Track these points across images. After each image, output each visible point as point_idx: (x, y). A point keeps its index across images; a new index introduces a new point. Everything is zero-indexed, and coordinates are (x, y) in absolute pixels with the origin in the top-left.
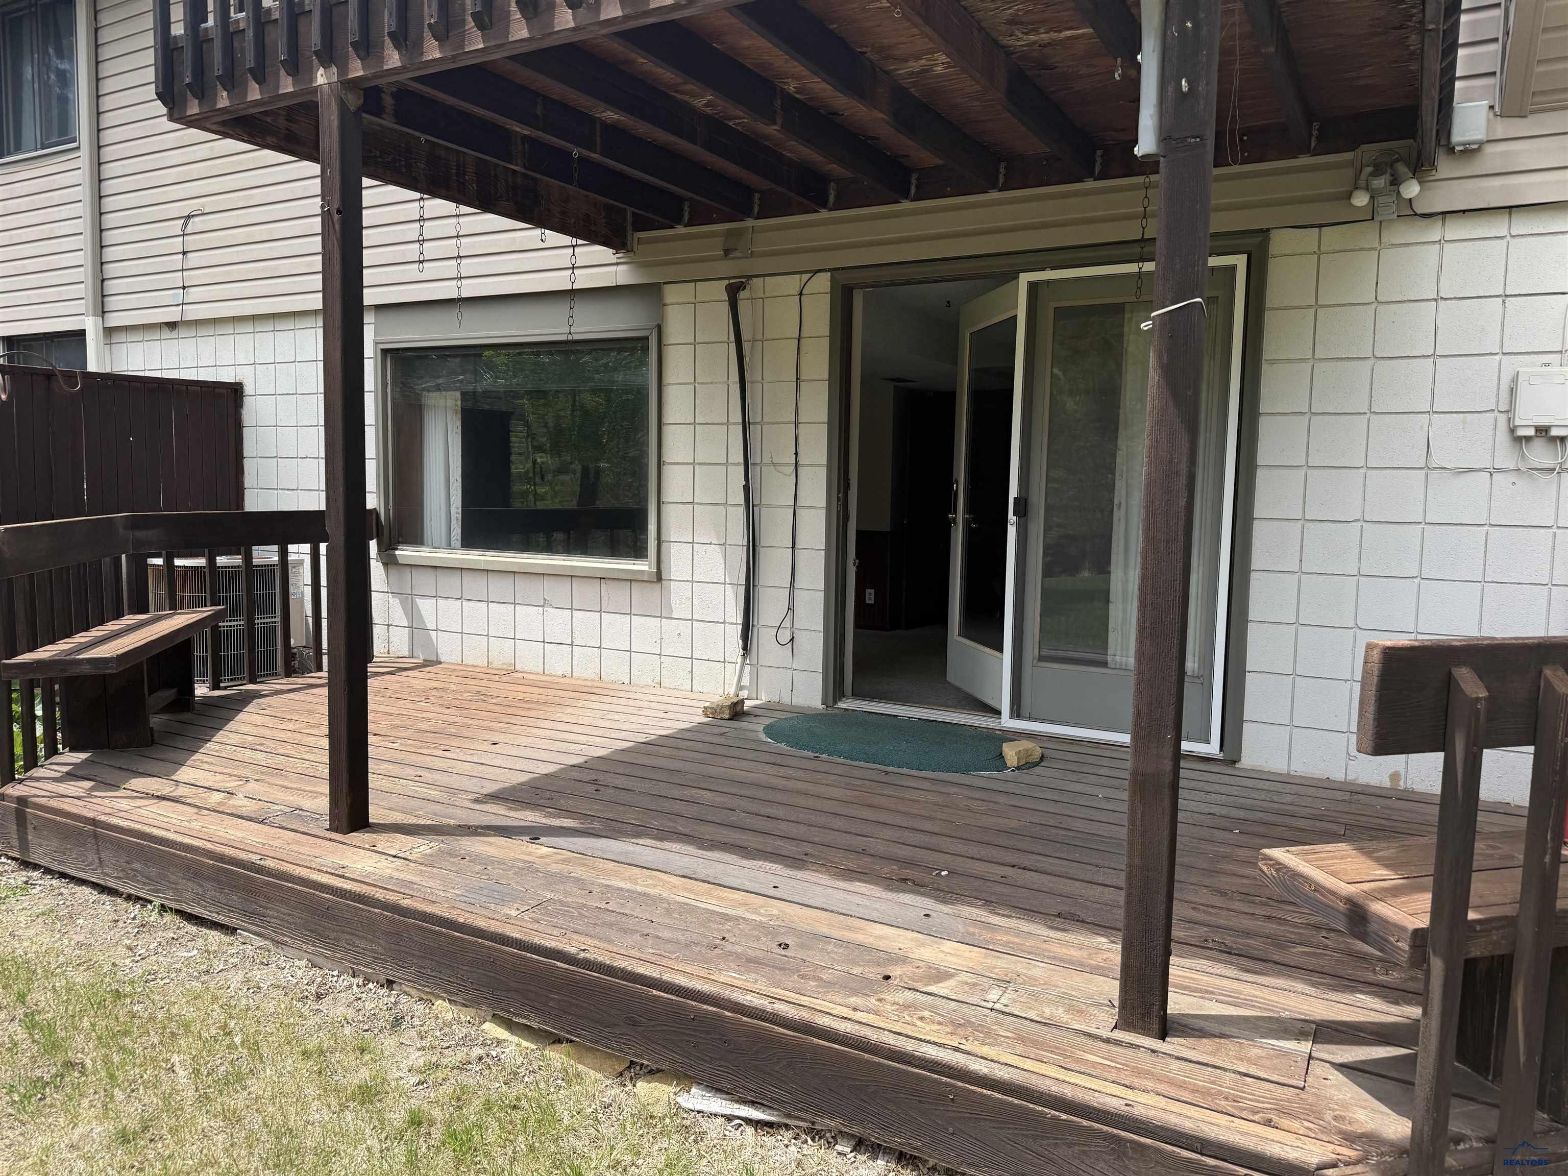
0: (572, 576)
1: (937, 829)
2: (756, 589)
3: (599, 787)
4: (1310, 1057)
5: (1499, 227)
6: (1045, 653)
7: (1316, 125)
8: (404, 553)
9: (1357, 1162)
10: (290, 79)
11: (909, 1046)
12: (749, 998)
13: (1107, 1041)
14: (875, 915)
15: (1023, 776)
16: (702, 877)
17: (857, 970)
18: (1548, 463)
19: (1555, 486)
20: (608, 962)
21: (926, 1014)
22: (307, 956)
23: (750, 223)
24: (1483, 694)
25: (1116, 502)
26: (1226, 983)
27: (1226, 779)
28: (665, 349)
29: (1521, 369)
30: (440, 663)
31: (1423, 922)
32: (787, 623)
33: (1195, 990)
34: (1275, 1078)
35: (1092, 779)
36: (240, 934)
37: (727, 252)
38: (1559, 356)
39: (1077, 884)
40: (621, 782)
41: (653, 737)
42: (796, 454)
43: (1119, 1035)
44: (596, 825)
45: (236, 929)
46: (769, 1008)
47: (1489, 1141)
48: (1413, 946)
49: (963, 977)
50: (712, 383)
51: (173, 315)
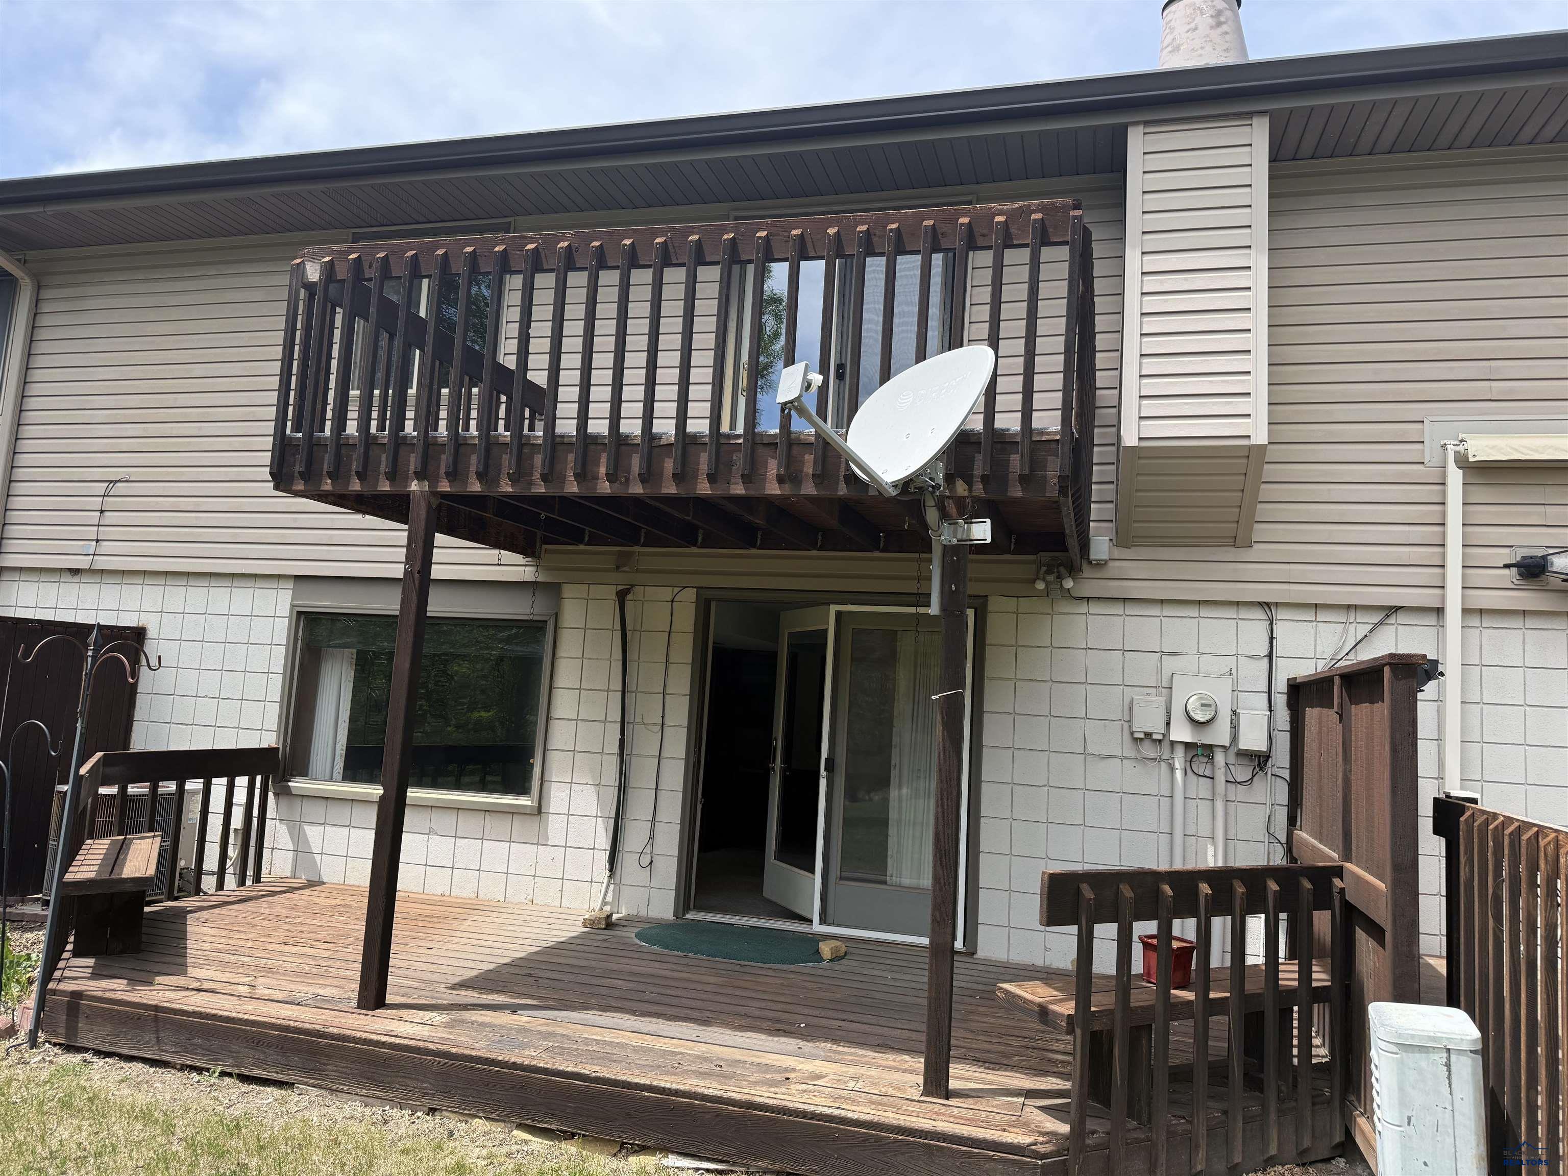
0: (458, 808)
1: (788, 1000)
2: (623, 821)
3: (537, 979)
4: (1024, 1104)
5: (1118, 609)
6: (845, 874)
7: (1014, 536)
8: (297, 784)
9: (1046, 1143)
10: (388, 483)
11: (812, 1108)
12: (711, 1091)
13: (918, 1101)
14: (768, 1049)
15: (835, 965)
16: (645, 1032)
17: (768, 1076)
18: (1153, 755)
19: (1157, 770)
20: (613, 1077)
21: (816, 1094)
22: (360, 1098)
23: (637, 548)
24: (1093, 897)
25: (893, 763)
26: (978, 1075)
27: (968, 965)
28: (559, 631)
29: (1135, 697)
30: (324, 883)
31: (1072, 1012)
32: (648, 850)
33: (962, 1078)
34: (1006, 1112)
35: (882, 967)
36: (298, 1087)
37: (618, 568)
38: (1155, 689)
39: (885, 1028)
40: (549, 974)
41: (553, 943)
42: (663, 717)
43: (923, 1098)
44: (551, 1003)
45: (294, 1084)
46: (724, 1095)
47: (1108, 1133)
48: (1068, 1023)
49: (832, 1077)
50: (597, 659)
51: (81, 562)
